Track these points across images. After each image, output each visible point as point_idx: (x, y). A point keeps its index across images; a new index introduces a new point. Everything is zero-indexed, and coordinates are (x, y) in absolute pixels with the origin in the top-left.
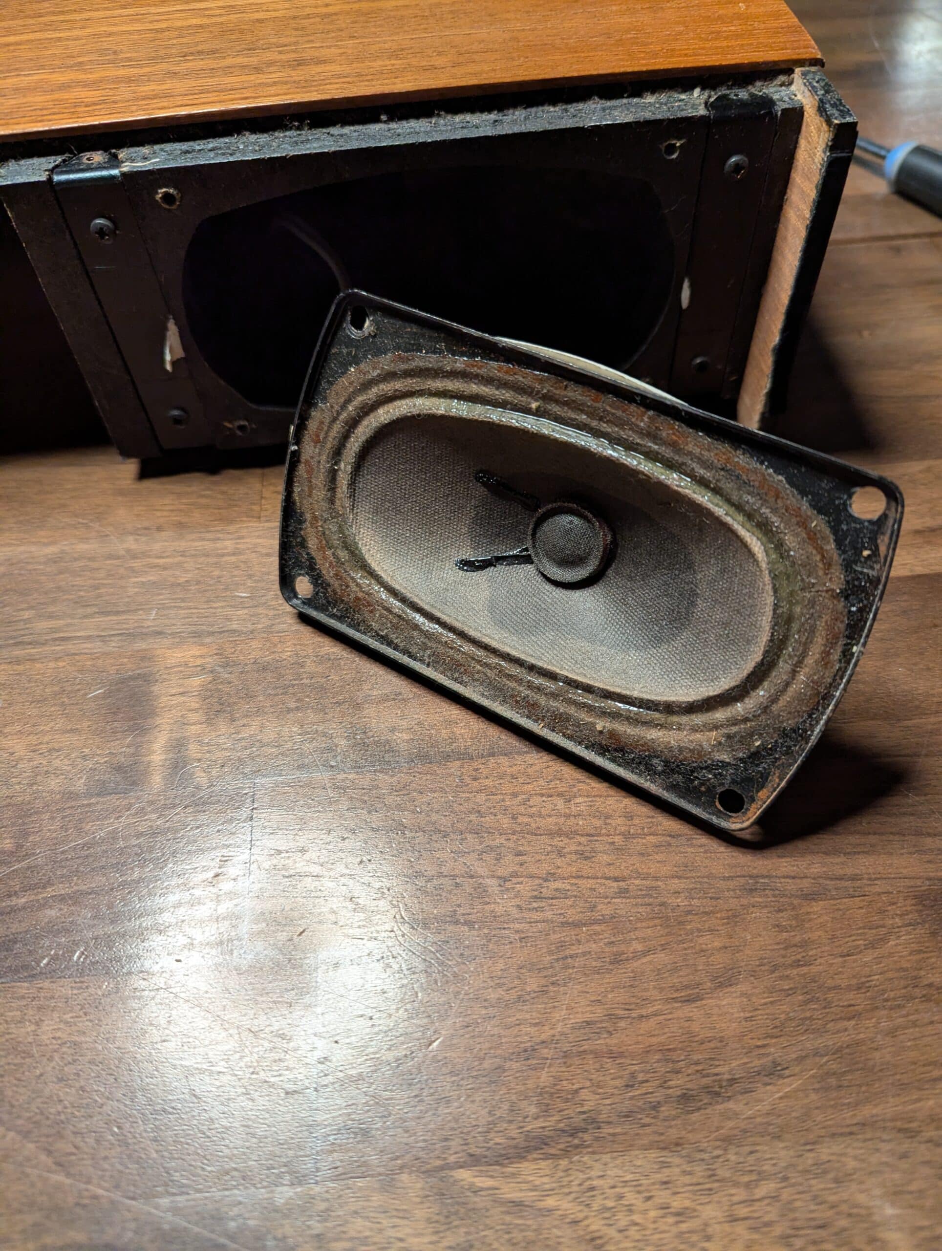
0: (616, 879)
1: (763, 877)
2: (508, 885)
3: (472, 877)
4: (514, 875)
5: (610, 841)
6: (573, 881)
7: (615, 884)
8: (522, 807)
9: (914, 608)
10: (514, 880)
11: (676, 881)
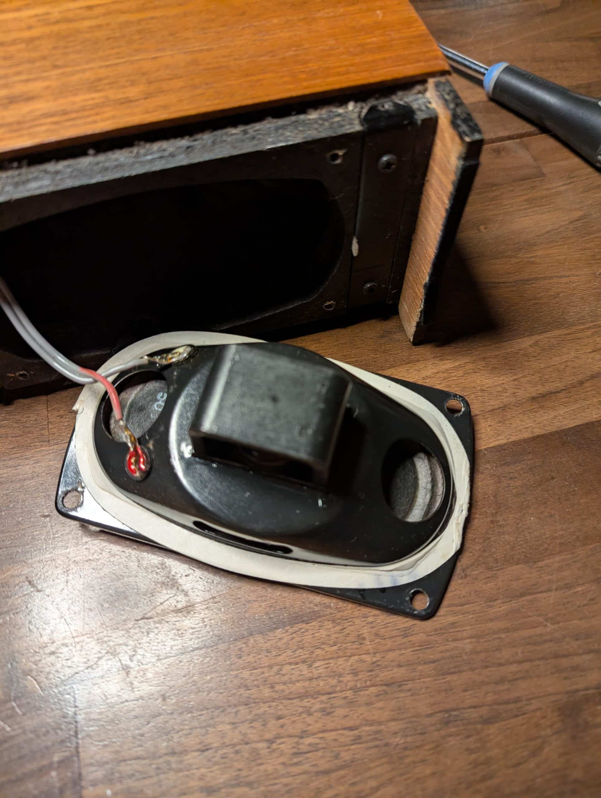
0: (351, 729)
1: (454, 710)
2: (274, 746)
3: (247, 743)
4: (278, 737)
5: (344, 696)
6: (321, 735)
7: (351, 733)
8: (277, 677)
9: (537, 464)
10: (279, 741)
11: (394, 723)
